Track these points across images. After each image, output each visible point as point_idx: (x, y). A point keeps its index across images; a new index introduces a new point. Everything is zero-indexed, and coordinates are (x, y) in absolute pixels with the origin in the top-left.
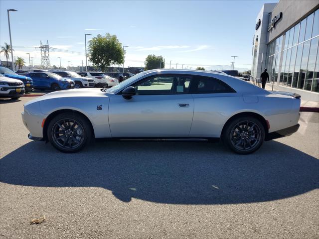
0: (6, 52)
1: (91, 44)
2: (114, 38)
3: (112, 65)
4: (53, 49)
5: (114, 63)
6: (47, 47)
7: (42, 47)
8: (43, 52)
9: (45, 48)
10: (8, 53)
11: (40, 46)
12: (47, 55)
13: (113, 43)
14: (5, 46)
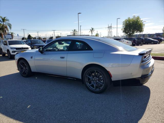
0: (92, 31)
1: (124, 23)
2: (138, 18)
3: (135, 34)
4: (114, 27)
5: (137, 32)
6: (111, 27)
7: (109, 27)
8: (109, 30)
9: (110, 27)
10: (92, 32)
11: (108, 27)
12: (111, 31)
13: (137, 21)
14: (91, 29)
